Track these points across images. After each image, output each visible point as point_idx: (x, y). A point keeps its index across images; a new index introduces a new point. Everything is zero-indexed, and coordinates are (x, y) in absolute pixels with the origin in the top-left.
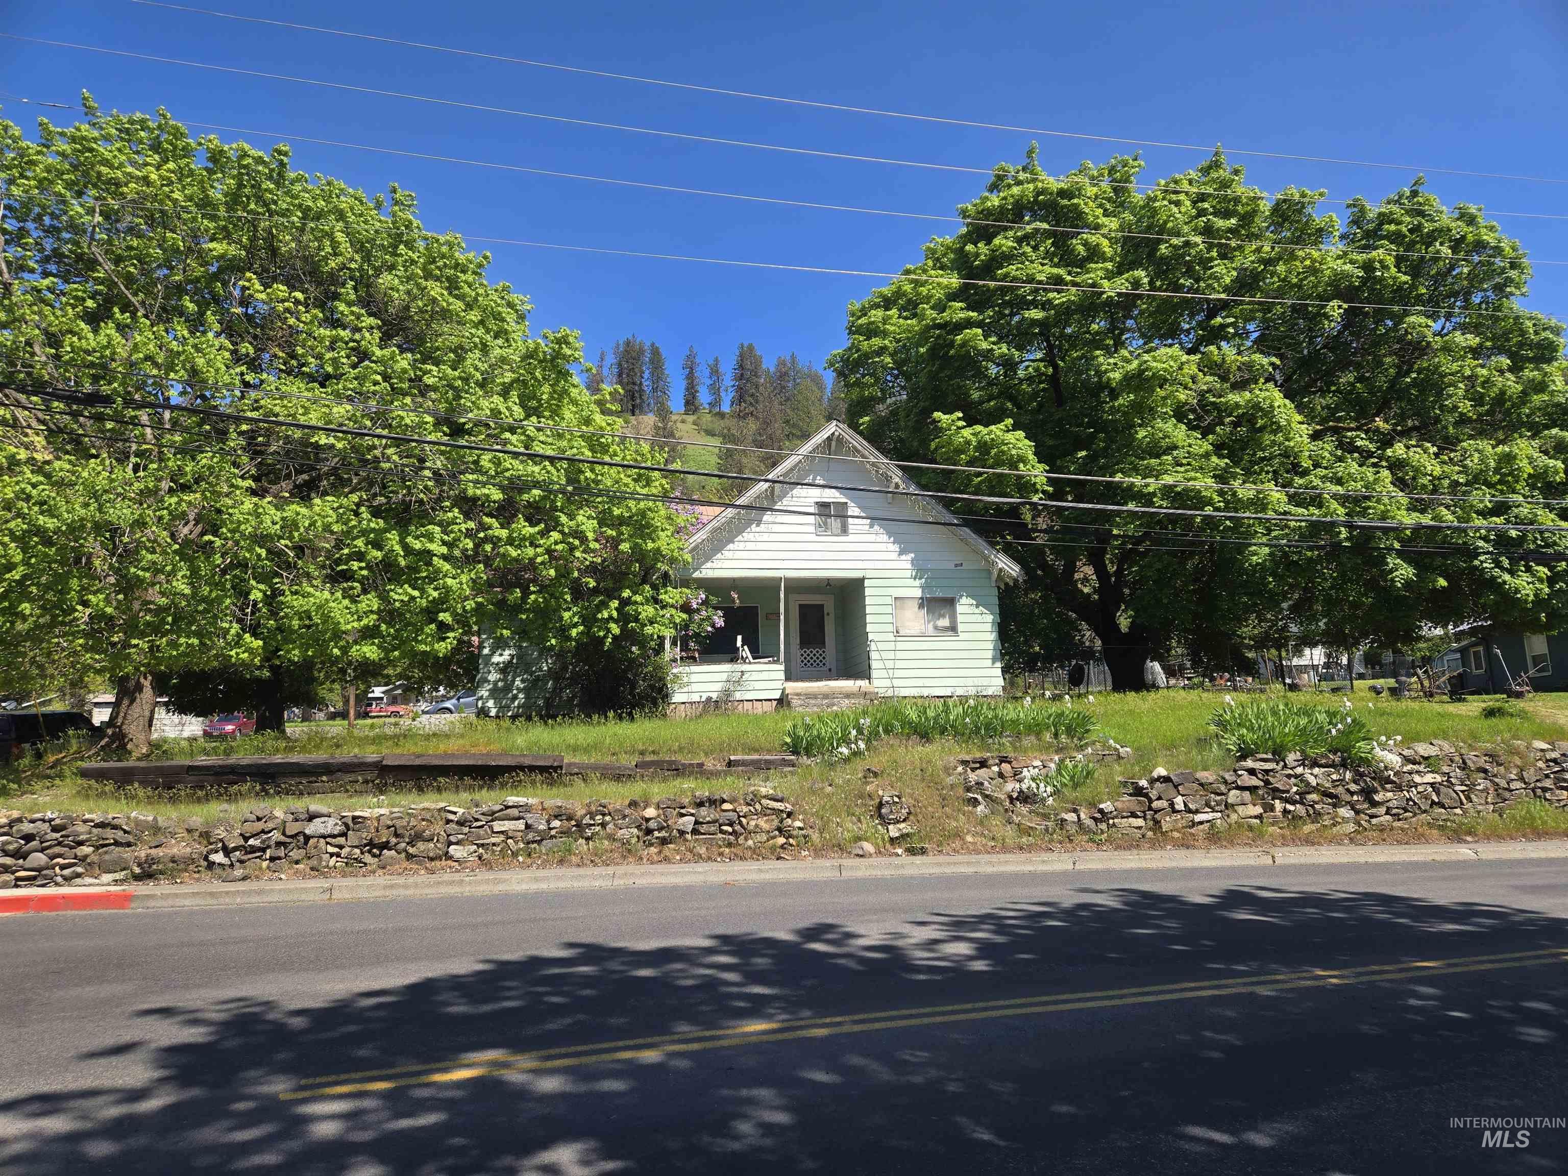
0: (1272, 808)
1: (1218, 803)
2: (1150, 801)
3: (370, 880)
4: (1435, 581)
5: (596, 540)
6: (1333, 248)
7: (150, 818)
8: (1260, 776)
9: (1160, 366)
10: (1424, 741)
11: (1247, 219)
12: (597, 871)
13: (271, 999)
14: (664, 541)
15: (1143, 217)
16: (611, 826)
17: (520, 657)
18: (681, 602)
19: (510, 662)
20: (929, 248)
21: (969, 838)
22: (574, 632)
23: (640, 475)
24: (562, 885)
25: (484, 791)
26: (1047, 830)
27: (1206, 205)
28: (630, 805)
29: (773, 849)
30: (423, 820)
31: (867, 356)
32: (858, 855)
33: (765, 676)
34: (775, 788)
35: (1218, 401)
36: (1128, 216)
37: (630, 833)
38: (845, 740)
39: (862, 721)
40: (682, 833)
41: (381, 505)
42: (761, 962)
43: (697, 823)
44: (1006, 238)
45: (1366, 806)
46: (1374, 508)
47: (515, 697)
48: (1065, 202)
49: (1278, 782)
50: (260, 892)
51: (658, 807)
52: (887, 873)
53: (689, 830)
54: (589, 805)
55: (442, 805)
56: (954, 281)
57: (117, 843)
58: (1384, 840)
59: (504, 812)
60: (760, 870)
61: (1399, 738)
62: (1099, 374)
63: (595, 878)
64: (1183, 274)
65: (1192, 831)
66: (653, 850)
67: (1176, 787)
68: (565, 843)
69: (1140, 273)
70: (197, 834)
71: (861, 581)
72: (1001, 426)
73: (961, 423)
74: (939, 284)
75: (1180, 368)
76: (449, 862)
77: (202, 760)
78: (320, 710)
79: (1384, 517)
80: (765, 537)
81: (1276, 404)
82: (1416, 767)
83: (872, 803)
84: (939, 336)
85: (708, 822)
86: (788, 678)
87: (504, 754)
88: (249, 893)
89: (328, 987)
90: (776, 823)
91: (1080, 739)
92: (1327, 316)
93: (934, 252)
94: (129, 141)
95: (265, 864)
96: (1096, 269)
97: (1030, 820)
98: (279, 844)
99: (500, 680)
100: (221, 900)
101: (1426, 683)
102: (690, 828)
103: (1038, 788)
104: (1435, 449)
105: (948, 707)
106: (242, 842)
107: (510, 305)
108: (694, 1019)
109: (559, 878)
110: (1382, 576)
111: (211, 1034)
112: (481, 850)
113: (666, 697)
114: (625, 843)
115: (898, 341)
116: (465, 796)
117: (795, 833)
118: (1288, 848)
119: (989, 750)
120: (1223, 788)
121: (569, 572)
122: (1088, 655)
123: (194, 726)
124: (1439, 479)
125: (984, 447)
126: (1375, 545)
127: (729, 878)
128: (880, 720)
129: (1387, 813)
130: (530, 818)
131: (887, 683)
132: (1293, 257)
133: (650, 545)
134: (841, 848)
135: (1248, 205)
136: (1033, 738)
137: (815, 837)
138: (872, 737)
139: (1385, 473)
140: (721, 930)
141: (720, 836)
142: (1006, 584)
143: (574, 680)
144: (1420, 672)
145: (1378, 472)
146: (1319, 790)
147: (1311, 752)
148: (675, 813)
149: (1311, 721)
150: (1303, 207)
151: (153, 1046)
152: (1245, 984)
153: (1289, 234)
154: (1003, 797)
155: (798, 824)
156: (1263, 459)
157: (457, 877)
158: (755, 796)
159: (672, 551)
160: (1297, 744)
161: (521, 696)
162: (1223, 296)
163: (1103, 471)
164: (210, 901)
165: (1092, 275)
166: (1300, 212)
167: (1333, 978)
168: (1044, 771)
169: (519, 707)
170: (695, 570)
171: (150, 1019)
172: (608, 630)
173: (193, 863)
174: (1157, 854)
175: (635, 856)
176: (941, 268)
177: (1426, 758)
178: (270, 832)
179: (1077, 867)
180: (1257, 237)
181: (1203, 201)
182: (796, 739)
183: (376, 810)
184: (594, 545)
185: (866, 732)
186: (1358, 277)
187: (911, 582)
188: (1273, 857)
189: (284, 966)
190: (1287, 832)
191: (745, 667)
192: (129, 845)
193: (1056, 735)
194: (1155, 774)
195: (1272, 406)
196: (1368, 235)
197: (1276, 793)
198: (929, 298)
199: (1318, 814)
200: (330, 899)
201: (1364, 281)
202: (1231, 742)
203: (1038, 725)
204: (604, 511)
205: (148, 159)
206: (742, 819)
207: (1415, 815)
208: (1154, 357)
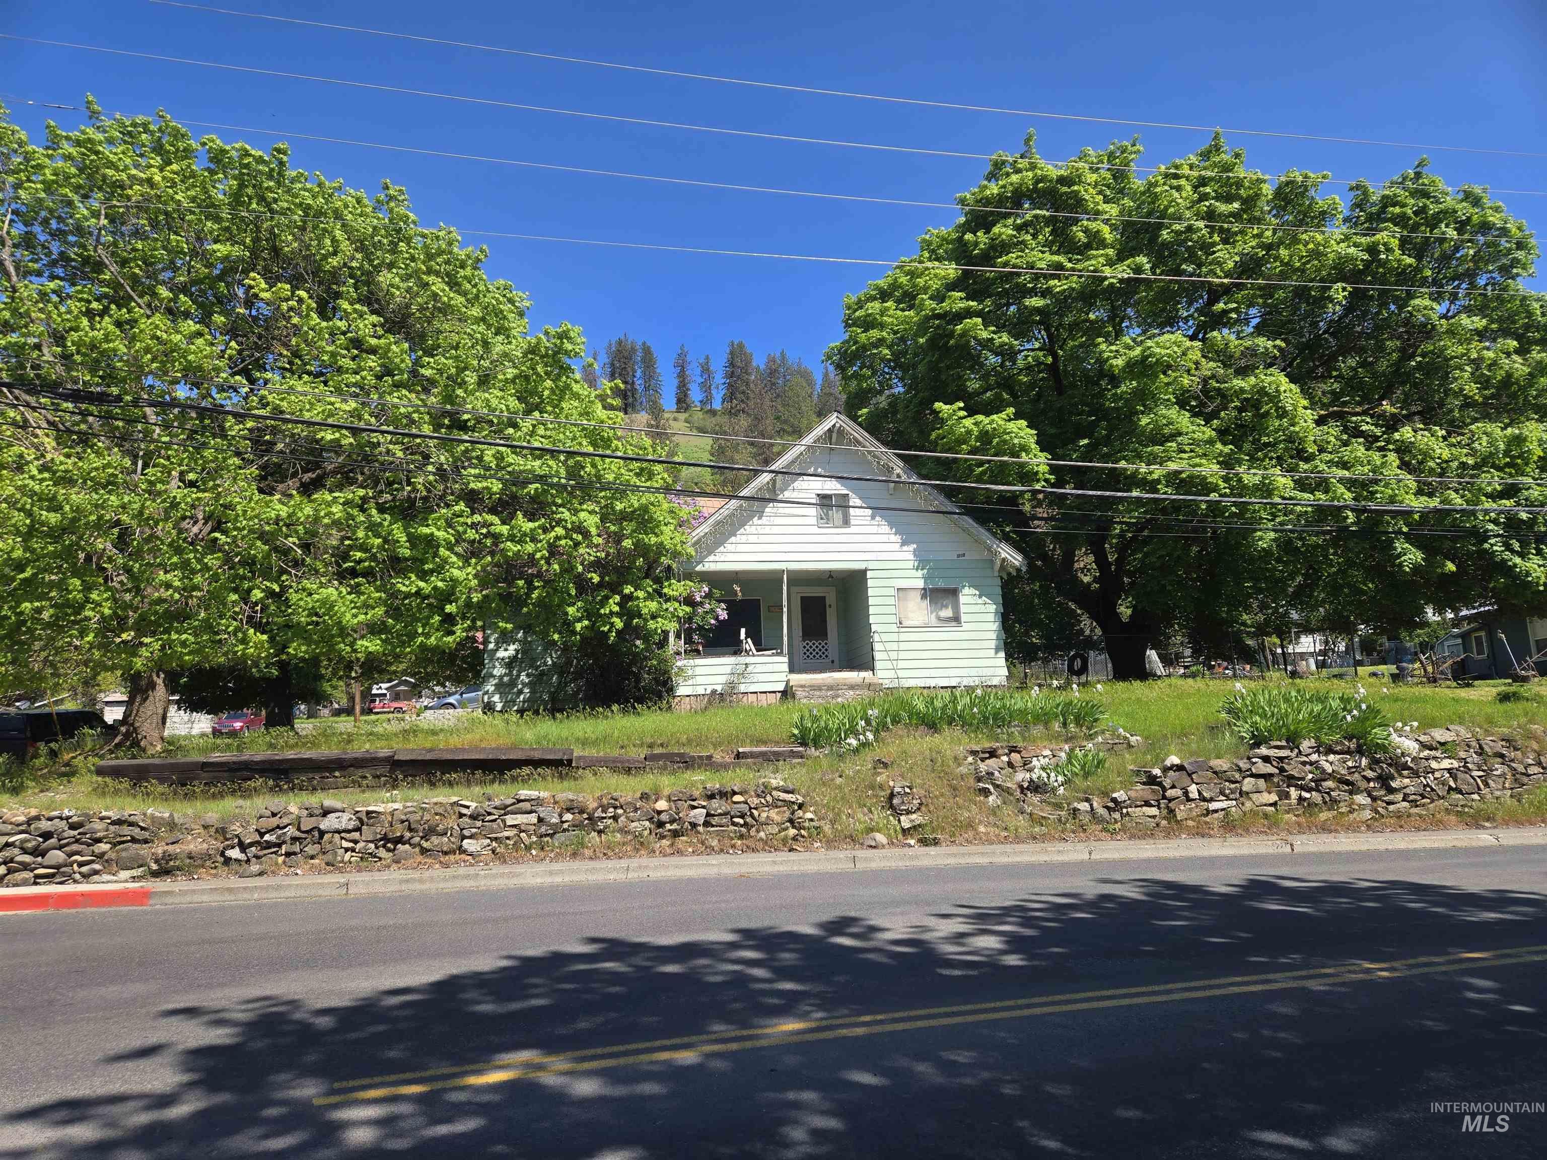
0: (1287, 796)
1: (1233, 792)
2: (1164, 790)
3: (385, 875)
4: (1444, 565)
5: (599, 535)
6: (1336, 230)
7: (167, 815)
8: (1274, 763)
9: (1164, 352)
10: (1441, 727)
11: (1249, 203)
12: (610, 864)
13: (296, 997)
14: (668, 536)
15: (1143, 203)
16: (623, 818)
17: (525, 652)
18: (685, 594)
19: (515, 657)
20: (924, 241)
21: (982, 829)
22: (578, 626)
23: (642, 469)
24: (576, 878)
25: (496, 785)
26: (1060, 820)
27: (1208, 190)
28: (641, 798)
29: (784, 841)
30: (436, 814)
31: (864, 348)
32: (871, 846)
33: (769, 668)
34: (785, 780)
35: (1222, 386)
36: (1127, 202)
37: (642, 826)
38: (853, 731)
39: (870, 712)
40: (694, 825)
41: (386, 502)
42: (787, 957)
43: (708, 815)
44: (1005, 226)
45: (1383, 792)
46: (1382, 492)
47: (520, 692)
48: (1065, 189)
49: (1293, 770)
50: (279, 888)
51: (669, 799)
52: (901, 864)
53: (701, 822)
54: (600, 798)
55: (455, 799)
56: (951, 270)
57: (134, 840)
58: (1401, 827)
59: (517, 806)
60: (774, 862)
61: (1415, 724)
62: (1101, 361)
63: (609, 871)
64: (1185, 260)
65: (1207, 819)
66: (666, 843)
67: (1190, 775)
68: (578, 837)
69: (1142, 259)
70: (213, 830)
71: (863, 572)
72: (1003, 415)
73: (963, 413)
74: (936, 275)
75: (1184, 354)
76: (463, 856)
77: (216, 757)
78: (325, 707)
79: (1392, 500)
80: (767, 530)
81: (1282, 389)
82: (1433, 753)
83: (883, 793)
84: (938, 327)
85: (720, 815)
86: (792, 670)
87: (514, 747)
88: (266, 888)
89: (352, 985)
90: (787, 814)
91: (1089, 729)
92: (1331, 299)
93: (929, 243)
94: (132, 144)
95: (281, 859)
96: (1095, 257)
97: (1042, 810)
98: (294, 839)
99: (505, 675)
100: (240, 896)
101: (1430, 669)
102: (701, 820)
103: (1049, 777)
104: (1444, 432)
105: (956, 698)
106: (258, 838)
107: (511, 301)
108: (726, 1017)
109: (572, 871)
110: (1389, 561)
111: (238, 1035)
112: (494, 844)
113: (671, 690)
114: (637, 836)
115: (895, 333)
116: (477, 790)
117: (807, 824)
118: (1305, 836)
119: (997, 741)
120: (1237, 776)
121: (572, 568)
122: (1089, 644)
123: (203, 723)
124: (1447, 462)
125: (985, 437)
126: (1382, 529)
127: (744, 870)
128: (888, 711)
129: (1404, 800)
130: (543, 812)
131: (891, 674)
132: (1295, 240)
133: (654, 540)
134: (852, 839)
135: (1250, 188)
136: (1041, 727)
137: (827, 828)
138: (880, 728)
139: (1392, 457)
140: (744, 924)
141: (732, 828)
142: (1009, 574)
143: (578, 675)
144: (1423, 658)
145: (1385, 456)
146: (1335, 778)
147: (1325, 739)
148: (686, 805)
149: (1324, 708)
150: (1306, 190)
151: (181, 1047)
152: (1295, 978)
153: (1291, 218)
154: (1014, 787)
155: (809, 815)
156: (1267, 445)
157: (472, 871)
158: (766, 787)
159: (675, 545)
160: (1311, 731)
161: (526, 690)
162: (1226, 281)
163: (1105, 458)
164: (228, 897)
165: (1093, 262)
166: (1302, 194)
167: (1382, 972)
168: (1053, 761)
169: (524, 702)
170: (698, 563)
171: (174, 1020)
172: (612, 625)
173: (210, 859)
174: (1173, 843)
175: (647, 848)
176: (937, 259)
177: (1442, 744)
178: (285, 827)
179: (1093, 857)
180: (1259, 221)
181: (1204, 185)
182: (804, 731)
183: (390, 805)
184: (597, 540)
185: (874, 724)
186: (1362, 260)
187: (914, 573)
188: (1292, 845)
189: (310, 963)
190: (1302, 820)
191: (749, 660)
192: (146, 841)
193: (1065, 724)
194: (1168, 763)
195: (1277, 391)
196: (1370, 218)
197: (1291, 780)
198: (925, 289)
199: (1334, 801)
200: (347, 893)
201: (1367, 264)
202: (1244, 729)
203: (1045, 714)
204: (606, 506)
205: (152, 162)
206: (754, 811)
207: (1433, 801)
208: (1157, 343)
